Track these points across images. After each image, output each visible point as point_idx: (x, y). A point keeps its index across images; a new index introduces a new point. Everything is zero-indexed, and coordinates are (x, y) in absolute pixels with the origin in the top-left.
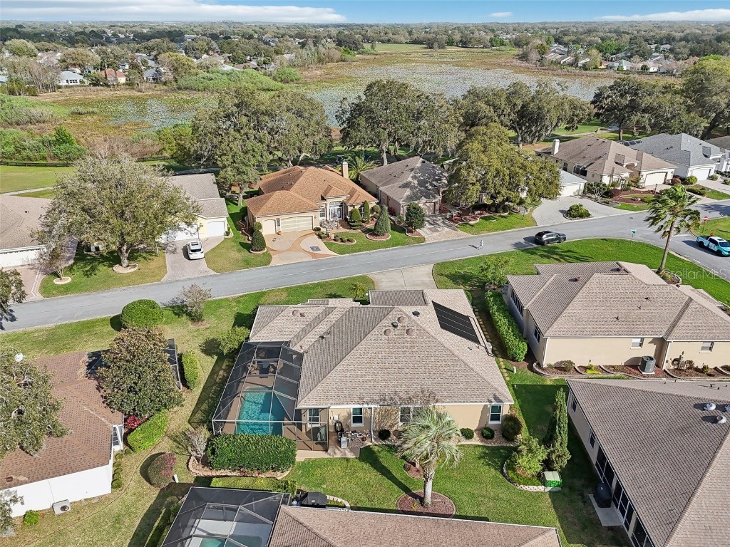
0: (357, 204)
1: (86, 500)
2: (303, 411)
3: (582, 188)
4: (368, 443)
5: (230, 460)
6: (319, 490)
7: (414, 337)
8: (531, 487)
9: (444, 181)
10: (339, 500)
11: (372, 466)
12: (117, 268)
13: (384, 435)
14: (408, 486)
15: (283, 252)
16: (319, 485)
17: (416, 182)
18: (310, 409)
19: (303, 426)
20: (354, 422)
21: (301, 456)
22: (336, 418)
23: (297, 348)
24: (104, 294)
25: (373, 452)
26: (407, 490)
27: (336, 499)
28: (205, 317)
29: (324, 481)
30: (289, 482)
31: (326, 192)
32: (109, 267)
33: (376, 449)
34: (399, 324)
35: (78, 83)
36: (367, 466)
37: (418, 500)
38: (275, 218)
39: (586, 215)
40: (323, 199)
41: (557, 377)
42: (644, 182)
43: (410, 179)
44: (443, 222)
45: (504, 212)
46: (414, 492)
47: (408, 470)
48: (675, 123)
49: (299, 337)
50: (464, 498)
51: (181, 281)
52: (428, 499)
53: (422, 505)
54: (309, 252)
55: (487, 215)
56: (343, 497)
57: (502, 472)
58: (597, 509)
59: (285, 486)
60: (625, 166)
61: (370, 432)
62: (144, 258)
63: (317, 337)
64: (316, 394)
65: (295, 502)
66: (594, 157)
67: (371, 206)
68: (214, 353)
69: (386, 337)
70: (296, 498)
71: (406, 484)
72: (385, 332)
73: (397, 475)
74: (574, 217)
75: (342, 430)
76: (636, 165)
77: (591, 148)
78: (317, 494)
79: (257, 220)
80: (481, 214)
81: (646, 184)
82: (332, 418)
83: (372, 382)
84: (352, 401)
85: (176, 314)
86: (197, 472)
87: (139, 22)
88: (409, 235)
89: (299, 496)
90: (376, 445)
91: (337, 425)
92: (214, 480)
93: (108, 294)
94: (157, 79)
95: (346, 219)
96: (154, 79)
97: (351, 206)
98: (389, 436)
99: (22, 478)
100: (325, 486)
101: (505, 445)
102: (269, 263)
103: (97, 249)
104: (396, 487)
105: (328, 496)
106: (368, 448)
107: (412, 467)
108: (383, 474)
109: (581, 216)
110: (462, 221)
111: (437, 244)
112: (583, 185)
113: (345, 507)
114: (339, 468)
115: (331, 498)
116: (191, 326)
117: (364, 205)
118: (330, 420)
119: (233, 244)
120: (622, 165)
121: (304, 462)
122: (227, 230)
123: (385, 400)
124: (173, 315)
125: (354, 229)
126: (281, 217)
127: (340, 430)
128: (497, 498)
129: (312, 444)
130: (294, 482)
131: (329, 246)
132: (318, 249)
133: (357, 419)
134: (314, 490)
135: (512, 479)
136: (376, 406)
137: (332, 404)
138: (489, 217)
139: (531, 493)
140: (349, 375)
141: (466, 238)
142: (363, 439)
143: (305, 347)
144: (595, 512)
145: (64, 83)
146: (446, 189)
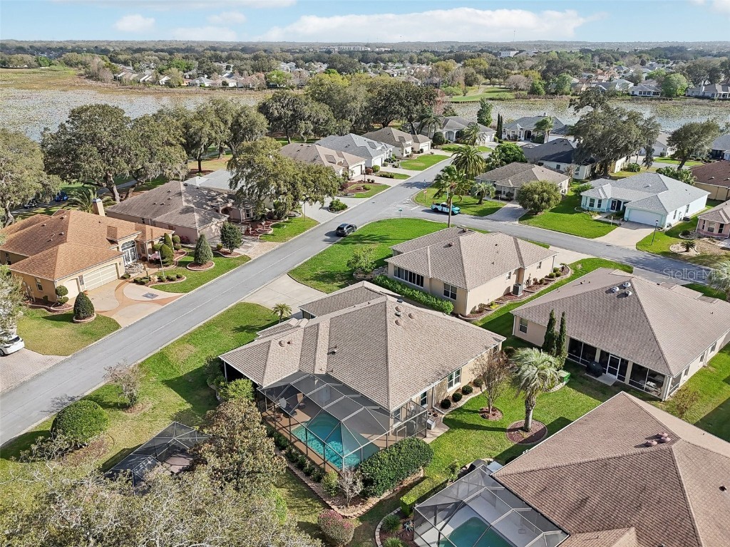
0: (156, 240)
4: (443, 416)
7: (417, 319)
11: (465, 429)
13: (445, 404)
14: (500, 426)
17: (193, 206)
23: (319, 372)
25: (452, 420)
26: (503, 430)
31: (110, 235)
33: (450, 417)
34: (400, 313)
36: (462, 430)
37: (519, 430)
38: (77, 276)
39: (344, 207)
40: (112, 242)
42: (352, 175)
43: (185, 204)
46: (509, 428)
47: (487, 418)
48: (330, 128)
49: (305, 362)
54: (148, 301)
58: (598, 379)
60: (337, 164)
61: (433, 408)
63: (326, 356)
64: (394, 394)
69: (401, 327)
72: (396, 323)
73: (485, 425)
80: (268, 224)
84: (421, 386)
88: (229, 256)
90: (447, 414)
95: (143, 259)
98: (450, 404)
102: (118, 325)
104: (496, 432)
106: (446, 419)
107: (486, 414)
110: (259, 233)
111: (265, 258)
117: (164, 239)
120: (335, 163)
125: (167, 266)
126: (84, 273)
131: (159, 289)
132: (153, 295)
136: (438, 382)
138: (277, 225)
142: (435, 415)
144: (599, 382)
146: (224, 207)
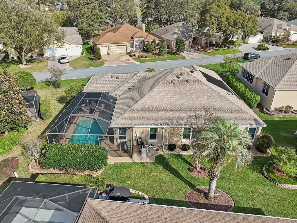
0: (150, 41)
2: (114, 130)
3: (262, 39)
4: (161, 153)
5: (55, 162)
6: (124, 185)
7: (192, 84)
8: (290, 185)
9: (194, 32)
10: (140, 193)
11: (164, 168)
12: (20, 66)
13: (171, 147)
14: (193, 183)
15: (110, 61)
16: (124, 181)
17: (179, 32)
18: (120, 128)
19: (115, 140)
20: (150, 139)
21: (112, 160)
22: (138, 135)
23: (113, 95)
25: (165, 159)
26: (192, 186)
27: (137, 192)
28: (63, 86)
29: (128, 178)
30: (100, 179)
31: (134, 35)
32: (17, 65)
33: (167, 156)
34: (181, 76)
36: (160, 168)
37: (202, 194)
38: (107, 45)
39: (268, 49)
40: (132, 38)
41: (281, 116)
42: (291, 38)
43: (176, 31)
44: (194, 51)
45: (225, 47)
46: (198, 187)
47: (191, 171)
49: (115, 89)
50: (239, 194)
52: (212, 194)
53: (207, 199)
54: (124, 62)
55: (216, 48)
56: (143, 190)
57: (263, 174)
59: (96, 181)
60: (282, 29)
61: (162, 145)
62: (37, 62)
63: (126, 89)
64: (124, 118)
65: (104, 195)
66: (266, 26)
67: (157, 42)
68: (64, 102)
69: (173, 84)
70: (105, 191)
71: (191, 182)
72: (172, 81)
73: (184, 175)
74: (261, 49)
75: (142, 143)
76: (287, 29)
77: (264, 22)
78: (122, 188)
79: (98, 46)
80: (213, 48)
81: (292, 39)
82: (135, 135)
83: (164, 111)
84: (149, 123)
85: (47, 85)
86: (34, 170)
88: (177, 55)
89: (108, 189)
90: (166, 154)
91: (139, 140)
92: (40, 176)
94: (62, 9)
95: (144, 49)
96: (60, 9)
97: (147, 42)
98: (175, 148)
100: (129, 182)
101: (259, 155)
102: (103, 65)
103: (13, 58)
104: (183, 184)
105: (131, 190)
106: (161, 156)
107: (194, 169)
108: (172, 173)
109: (265, 49)
110: (204, 50)
111: (192, 59)
112: (262, 37)
113: (144, 198)
114: (140, 169)
115: (134, 191)
116: (54, 90)
117: (153, 41)
118: (134, 137)
119: (85, 58)
121: (114, 165)
122: (82, 52)
123: (173, 122)
124: (45, 85)
125: (149, 53)
126: (110, 45)
127: (141, 144)
128: (264, 194)
129: (120, 152)
130: (104, 178)
131: (135, 59)
132: (129, 60)
133: (153, 137)
134: (120, 185)
135: (273, 179)
136: (166, 126)
137: (135, 125)
138: (217, 49)
139: (290, 190)
140: (147, 106)
141: (207, 57)
142: (157, 150)
143: (118, 95)
146: (195, 36)
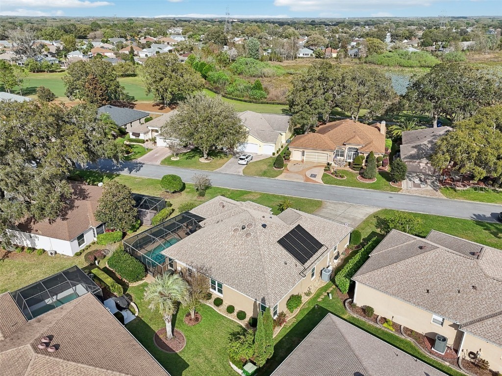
0: (366, 153)
1: (63, 255)
7: (248, 239)
8: (235, 367)
12: (201, 159)
14: (176, 324)
15: (291, 172)
22: (180, 269)
23: (203, 223)
24: (182, 170)
34: (246, 228)
35: (309, 56)
38: (302, 150)
40: (344, 144)
41: (355, 316)
43: (425, 143)
50: (193, 348)
51: (223, 174)
54: (306, 177)
62: (221, 157)
67: (377, 156)
69: (233, 233)
71: (176, 322)
72: (235, 229)
73: (179, 315)
79: (290, 149)
82: (178, 268)
87: (399, 18)
88: (391, 183)
93: (184, 170)
94: (356, 55)
95: (350, 164)
96: (354, 55)
99: (40, 232)
102: (277, 176)
122: (274, 152)
126: (306, 151)
131: (324, 176)
132: (315, 176)
143: (206, 225)
145: (301, 55)
